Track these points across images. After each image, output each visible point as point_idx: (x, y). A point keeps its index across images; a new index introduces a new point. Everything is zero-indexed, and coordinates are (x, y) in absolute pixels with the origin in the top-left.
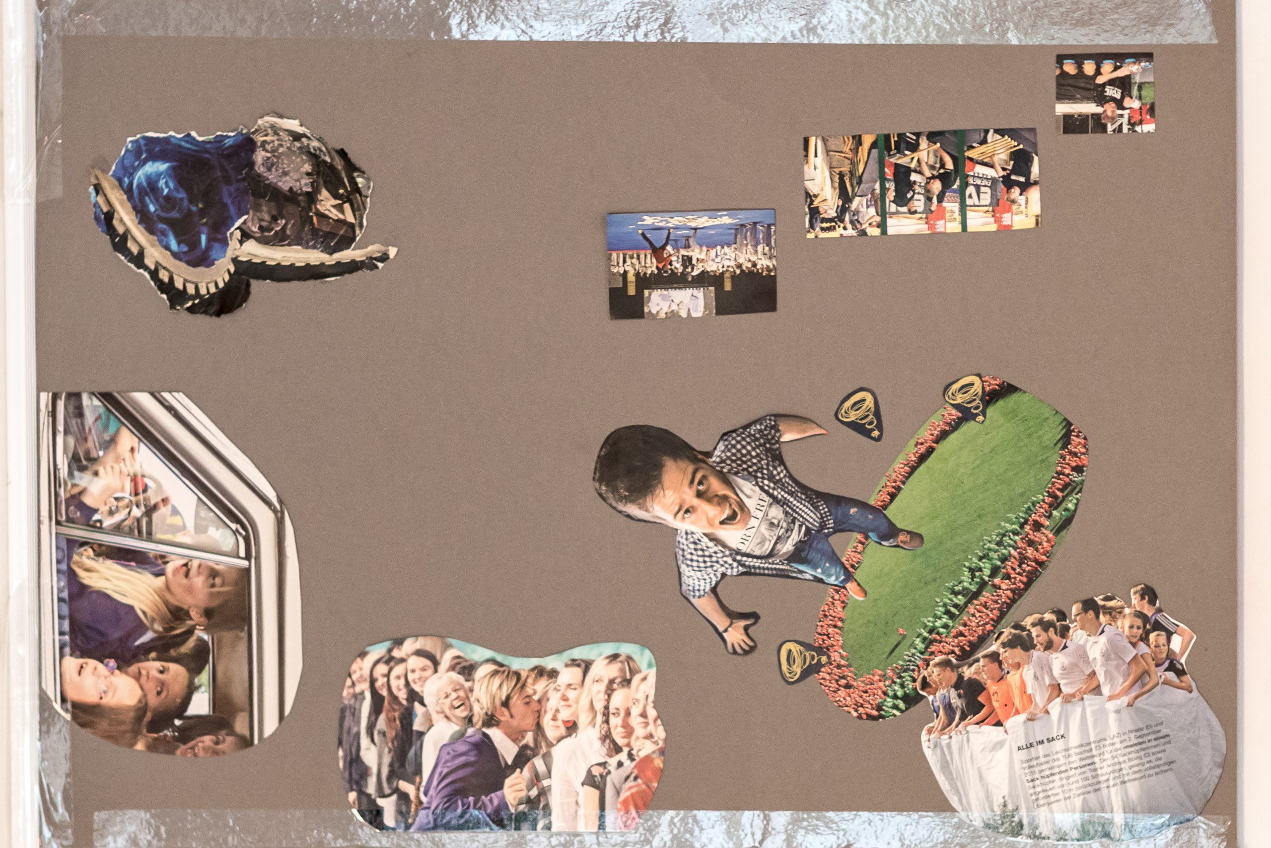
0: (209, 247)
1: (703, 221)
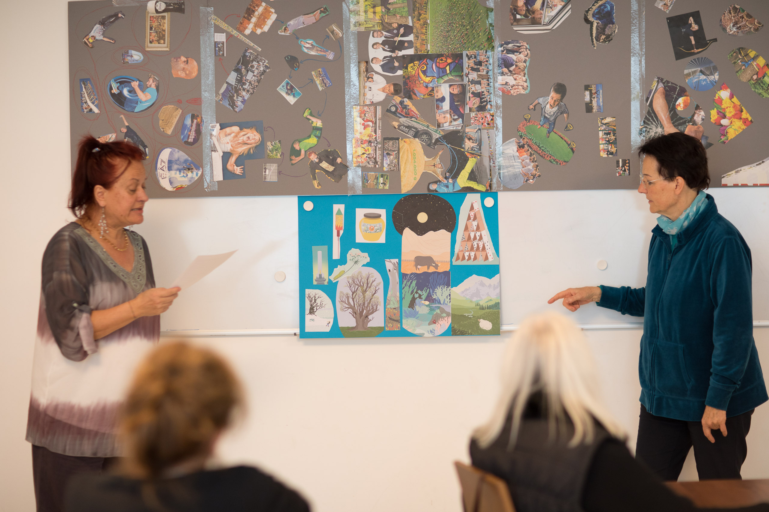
0: (596, 17)
1: (601, 100)
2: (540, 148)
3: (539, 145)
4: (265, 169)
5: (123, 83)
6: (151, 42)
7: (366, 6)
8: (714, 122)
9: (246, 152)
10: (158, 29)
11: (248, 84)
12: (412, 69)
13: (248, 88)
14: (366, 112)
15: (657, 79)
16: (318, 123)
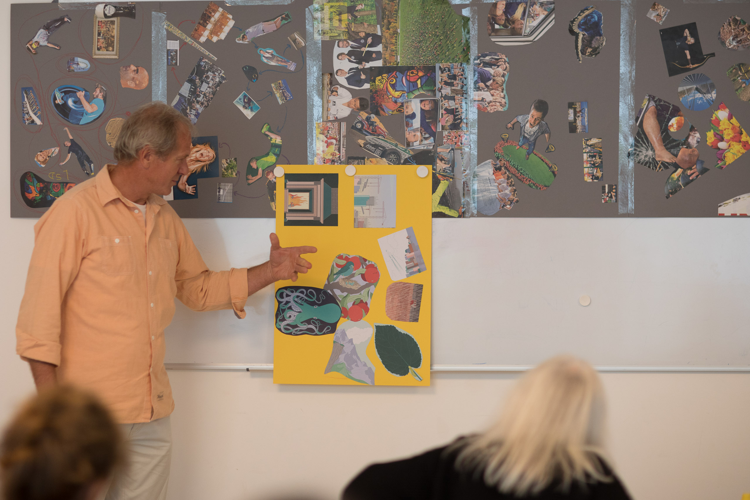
0: (581, 28)
1: (586, 119)
2: (519, 171)
3: (518, 167)
4: (220, 189)
5: (68, 93)
6: (99, 49)
7: (331, 13)
8: (710, 145)
9: (199, 170)
10: (107, 35)
11: (202, 96)
12: (380, 82)
13: (202, 101)
14: (329, 128)
15: (648, 97)
16: (277, 140)
